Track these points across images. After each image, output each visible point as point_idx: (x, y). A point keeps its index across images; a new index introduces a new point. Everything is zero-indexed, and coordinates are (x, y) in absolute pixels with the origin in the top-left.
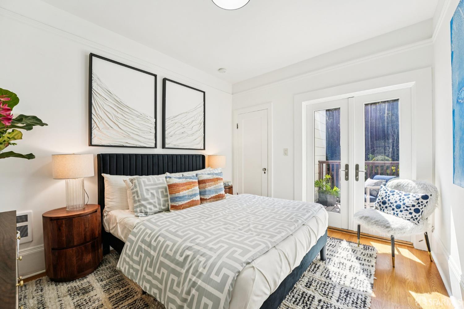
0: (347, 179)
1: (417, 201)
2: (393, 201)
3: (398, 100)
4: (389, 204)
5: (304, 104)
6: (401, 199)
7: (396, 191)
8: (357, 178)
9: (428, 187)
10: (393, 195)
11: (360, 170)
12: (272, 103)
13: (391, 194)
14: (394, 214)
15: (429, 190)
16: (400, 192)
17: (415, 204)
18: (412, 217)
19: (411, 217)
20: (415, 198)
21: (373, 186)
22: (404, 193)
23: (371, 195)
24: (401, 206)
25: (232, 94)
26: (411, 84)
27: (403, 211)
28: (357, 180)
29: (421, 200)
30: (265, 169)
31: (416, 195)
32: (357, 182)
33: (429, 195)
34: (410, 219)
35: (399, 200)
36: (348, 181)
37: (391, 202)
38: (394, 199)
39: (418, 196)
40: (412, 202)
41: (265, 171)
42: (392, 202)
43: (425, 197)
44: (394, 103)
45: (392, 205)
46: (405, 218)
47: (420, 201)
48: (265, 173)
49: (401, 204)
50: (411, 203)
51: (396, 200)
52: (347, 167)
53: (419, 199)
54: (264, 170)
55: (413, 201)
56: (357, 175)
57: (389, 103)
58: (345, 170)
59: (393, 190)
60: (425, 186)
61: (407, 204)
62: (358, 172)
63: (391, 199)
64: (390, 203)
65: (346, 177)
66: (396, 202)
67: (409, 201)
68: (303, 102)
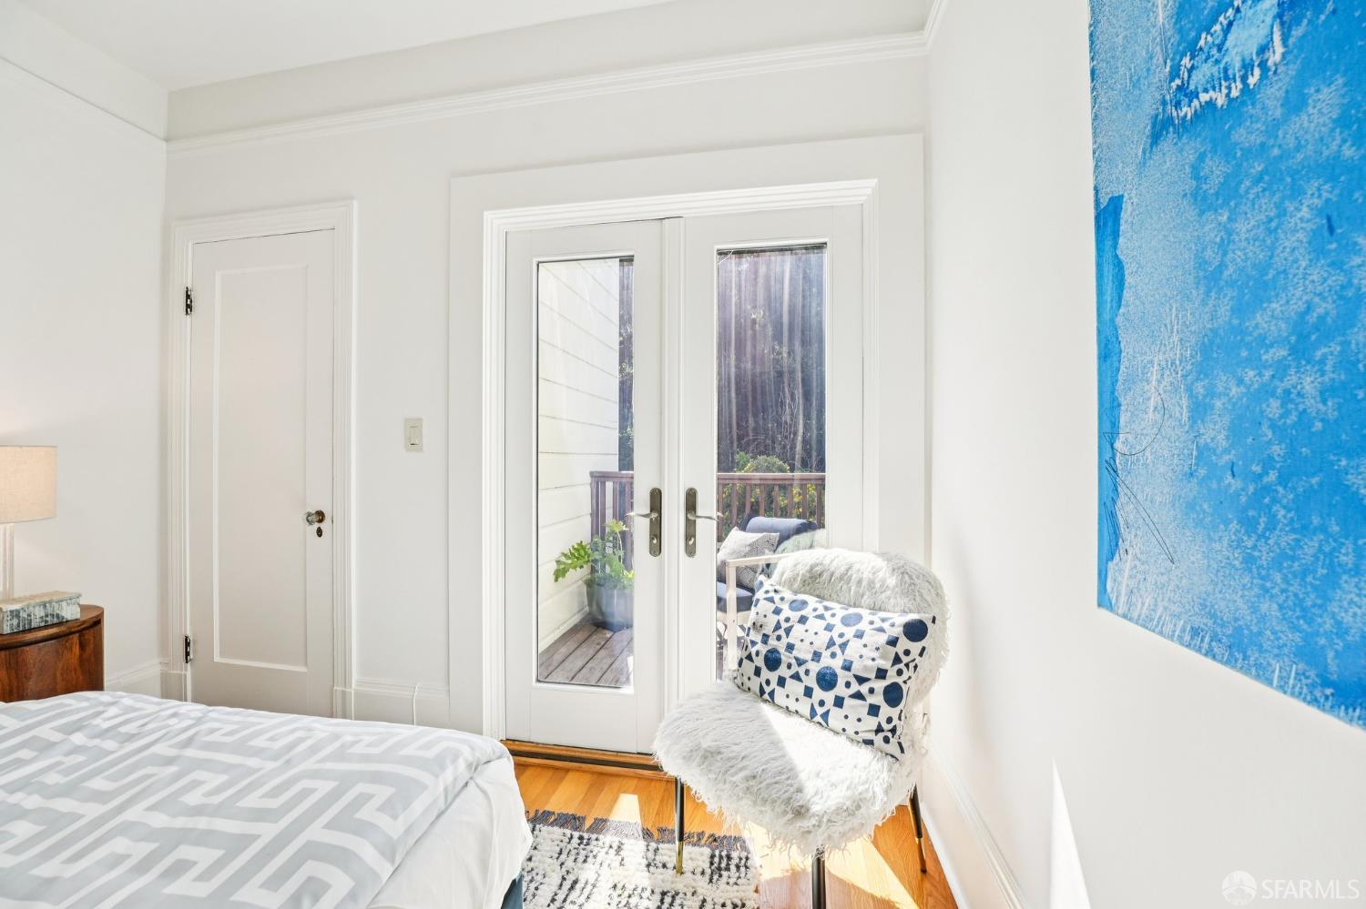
0: (656, 549)
1: (892, 651)
2: (803, 652)
3: (820, 247)
4: (789, 666)
5: (495, 222)
6: (834, 644)
7: (812, 601)
8: (691, 543)
9: (917, 581)
10: (803, 620)
11: (699, 512)
12: (355, 203)
13: (795, 616)
14: (813, 712)
15: (921, 596)
16: (826, 608)
17: (886, 664)
18: (879, 730)
19: (875, 728)
20: (883, 638)
21: (745, 556)
22: (840, 612)
23: (740, 585)
24: (835, 675)
25: (167, 140)
26: (860, 190)
27: (846, 702)
28: (691, 551)
29: (904, 643)
30: (321, 516)
31: (883, 620)
32: (691, 559)
33: (926, 618)
34: (871, 736)
35: (828, 648)
36: (658, 557)
37: (797, 659)
38: (807, 642)
39: (893, 625)
40: (875, 654)
41: (322, 526)
42: (802, 656)
43: (916, 631)
44: (812, 255)
45: (801, 671)
46: (857, 733)
47: (900, 648)
48: (319, 532)
49: (836, 664)
50: (873, 659)
51: (815, 647)
52: (656, 498)
53: (897, 639)
54: (314, 518)
55: (877, 649)
56: (690, 533)
57: (796, 254)
58: (648, 512)
59: (801, 597)
60: (907, 577)
61: (857, 668)
62: (695, 521)
63: (798, 644)
64: (793, 662)
65: (652, 539)
66: (817, 656)
67: (864, 651)
68: (485, 213)
